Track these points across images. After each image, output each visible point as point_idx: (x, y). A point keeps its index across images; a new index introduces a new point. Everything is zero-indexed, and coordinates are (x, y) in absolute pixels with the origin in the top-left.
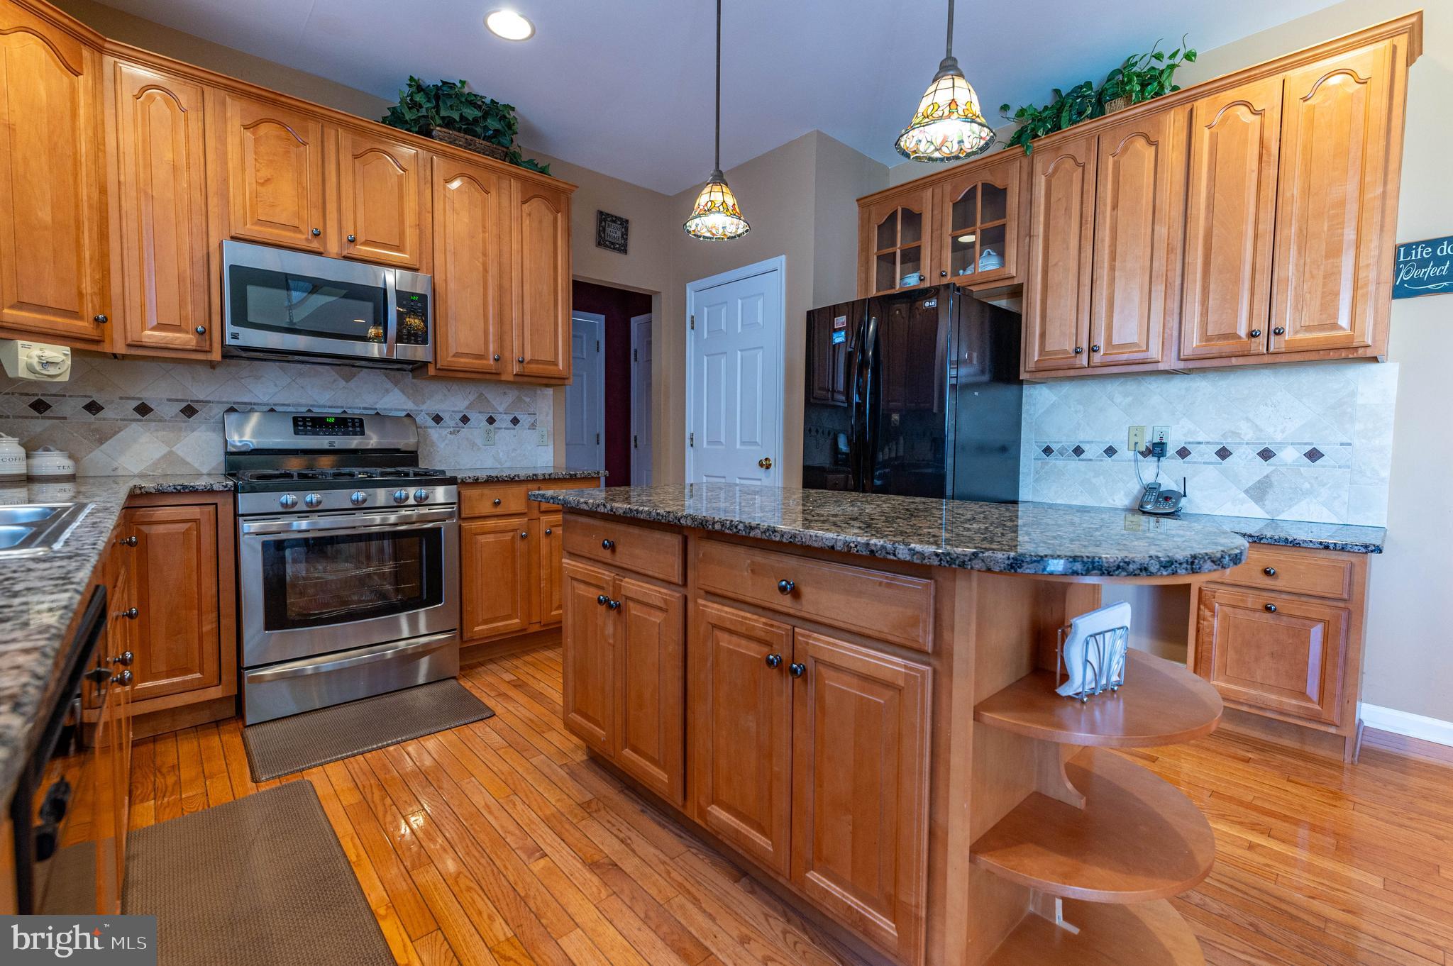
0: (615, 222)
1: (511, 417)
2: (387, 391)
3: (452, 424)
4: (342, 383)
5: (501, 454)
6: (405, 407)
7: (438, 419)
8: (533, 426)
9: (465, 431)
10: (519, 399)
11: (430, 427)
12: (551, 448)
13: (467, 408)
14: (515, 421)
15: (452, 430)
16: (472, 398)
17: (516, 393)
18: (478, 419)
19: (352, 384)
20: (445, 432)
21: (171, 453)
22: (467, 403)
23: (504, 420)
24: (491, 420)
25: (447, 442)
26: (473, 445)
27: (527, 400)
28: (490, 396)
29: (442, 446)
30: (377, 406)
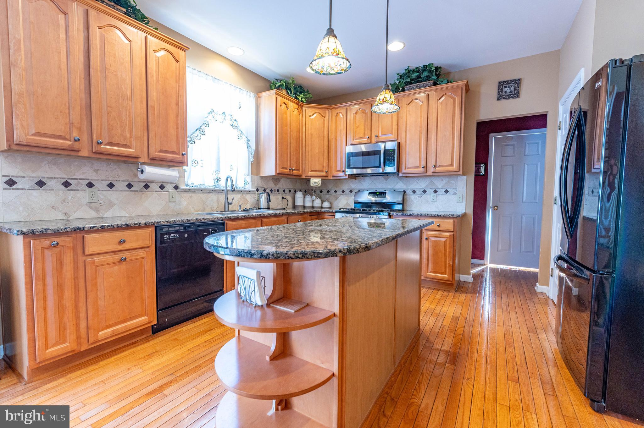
0: (509, 84)
1: (445, 190)
2: (398, 183)
3: (419, 193)
4: (385, 181)
5: (439, 205)
6: (403, 188)
7: (414, 192)
8: (455, 193)
9: (425, 196)
10: (449, 182)
11: (411, 195)
12: (464, 203)
13: (425, 187)
14: (446, 192)
15: (419, 196)
16: (427, 183)
17: (447, 179)
18: (430, 191)
19: (388, 181)
20: (416, 197)
21: (347, 203)
22: (425, 185)
23: (441, 192)
24: (435, 192)
25: (417, 200)
26: (427, 202)
27: (453, 182)
28: (435, 182)
29: (415, 202)
30: (395, 188)
